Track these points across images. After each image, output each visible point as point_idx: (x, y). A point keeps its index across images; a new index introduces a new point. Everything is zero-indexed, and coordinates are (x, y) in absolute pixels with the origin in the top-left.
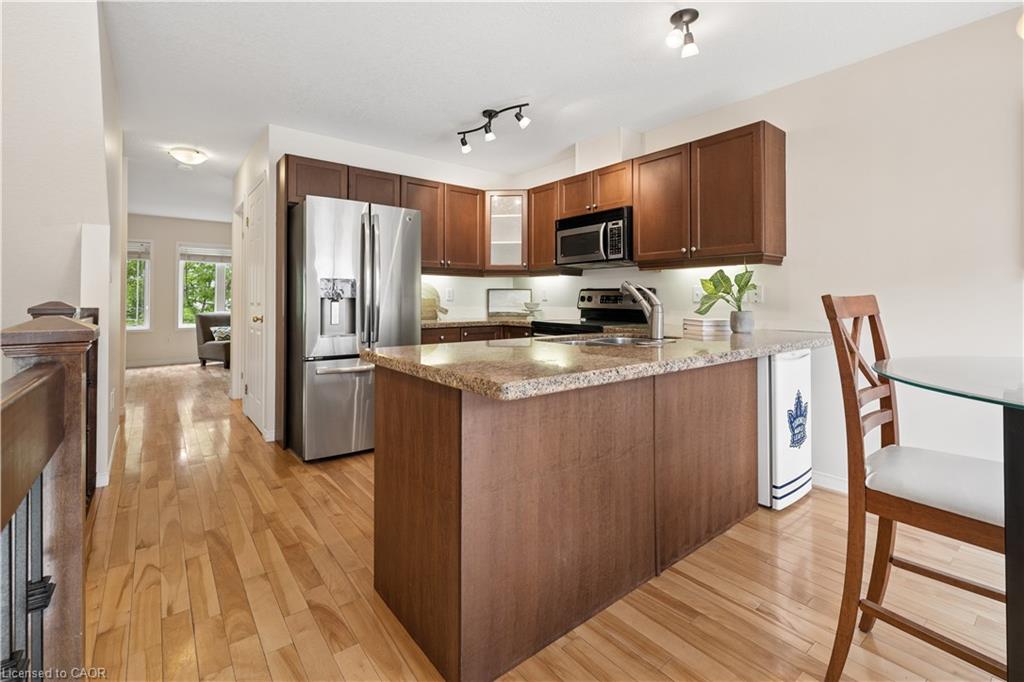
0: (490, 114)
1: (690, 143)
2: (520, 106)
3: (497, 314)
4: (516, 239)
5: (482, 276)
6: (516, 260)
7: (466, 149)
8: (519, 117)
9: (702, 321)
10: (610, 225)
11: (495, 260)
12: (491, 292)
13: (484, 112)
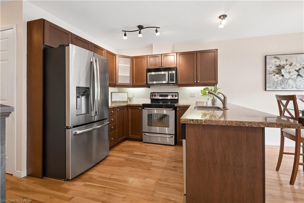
0: (141, 27)
1: (197, 51)
2: (157, 28)
3: (115, 102)
4: (128, 74)
5: (115, 87)
6: (128, 81)
7: (125, 38)
8: (157, 31)
9: (204, 102)
10: (170, 72)
11: (120, 81)
12: (113, 93)
13: (138, 26)
